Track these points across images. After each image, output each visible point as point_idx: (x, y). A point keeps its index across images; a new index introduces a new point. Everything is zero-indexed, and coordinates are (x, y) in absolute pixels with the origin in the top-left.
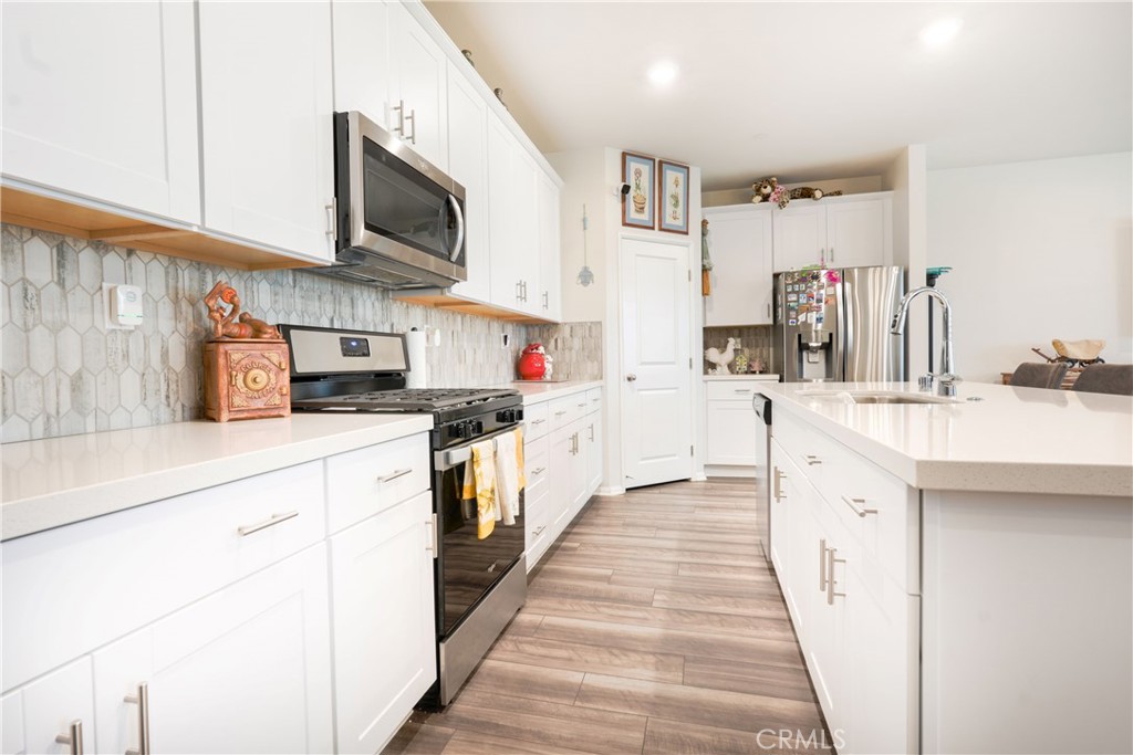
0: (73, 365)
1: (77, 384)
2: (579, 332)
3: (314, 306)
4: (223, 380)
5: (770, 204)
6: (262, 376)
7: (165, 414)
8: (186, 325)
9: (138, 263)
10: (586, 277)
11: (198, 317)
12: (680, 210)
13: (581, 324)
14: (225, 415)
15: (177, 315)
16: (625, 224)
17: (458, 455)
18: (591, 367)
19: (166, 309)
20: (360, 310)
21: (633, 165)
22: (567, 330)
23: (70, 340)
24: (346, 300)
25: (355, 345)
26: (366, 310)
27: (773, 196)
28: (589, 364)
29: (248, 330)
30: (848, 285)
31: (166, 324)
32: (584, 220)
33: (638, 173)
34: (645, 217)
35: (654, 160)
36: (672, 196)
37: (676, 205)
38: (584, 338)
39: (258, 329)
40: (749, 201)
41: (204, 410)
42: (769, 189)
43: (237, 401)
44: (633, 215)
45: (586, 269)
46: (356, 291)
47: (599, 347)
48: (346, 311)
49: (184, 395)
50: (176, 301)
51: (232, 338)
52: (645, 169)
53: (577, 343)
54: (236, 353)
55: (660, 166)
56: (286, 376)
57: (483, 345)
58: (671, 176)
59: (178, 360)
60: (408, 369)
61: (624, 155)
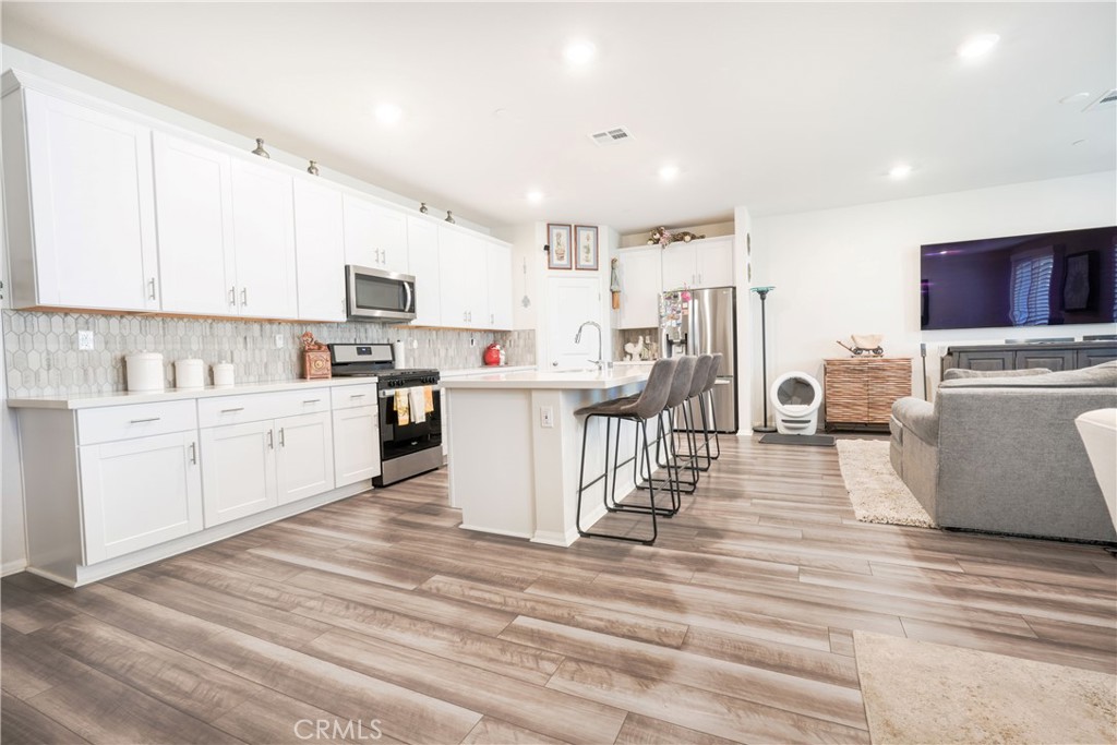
0: (265, 360)
1: (266, 364)
2: (522, 335)
3: (347, 334)
4: (308, 365)
5: (660, 245)
6: (320, 363)
7: (290, 376)
8: (297, 346)
9: (281, 327)
10: (526, 302)
11: (300, 343)
12: (591, 255)
13: (524, 331)
14: (309, 377)
15: (294, 342)
16: (550, 268)
17: (389, 392)
18: (529, 357)
19: (290, 341)
20: (370, 334)
21: (555, 231)
22: (516, 333)
23: (264, 352)
24: (362, 330)
25: (364, 350)
26: (373, 334)
27: (662, 240)
28: (528, 356)
29: (316, 347)
30: (696, 301)
31: (290, 346)
32: (525, 267)
33: (559, 235)
34: (565, 262)
35: (570, 226)
36: (585, 247)
37: (588, 252)
38: (525, 340)
39: (320, 346)
40: (646, 244)
41: (302, 376)
42: (658, 236)
43: (313, 372)
44: (556, 262)
45: (526, 297)
46: (368, 326)
47: (533, 345)
48: (363, 335)
49: (296, 370)
50: (294, 338)
51: (311, 350)
52: (564, 232)
53: (522, 342)
54: (312, 355)
55: (574, 229)
56: (329, 363)
57: (453, 346)
58: (583, 234)
59: (295, 358)
60: (394, 359)
61: (549, 225)
